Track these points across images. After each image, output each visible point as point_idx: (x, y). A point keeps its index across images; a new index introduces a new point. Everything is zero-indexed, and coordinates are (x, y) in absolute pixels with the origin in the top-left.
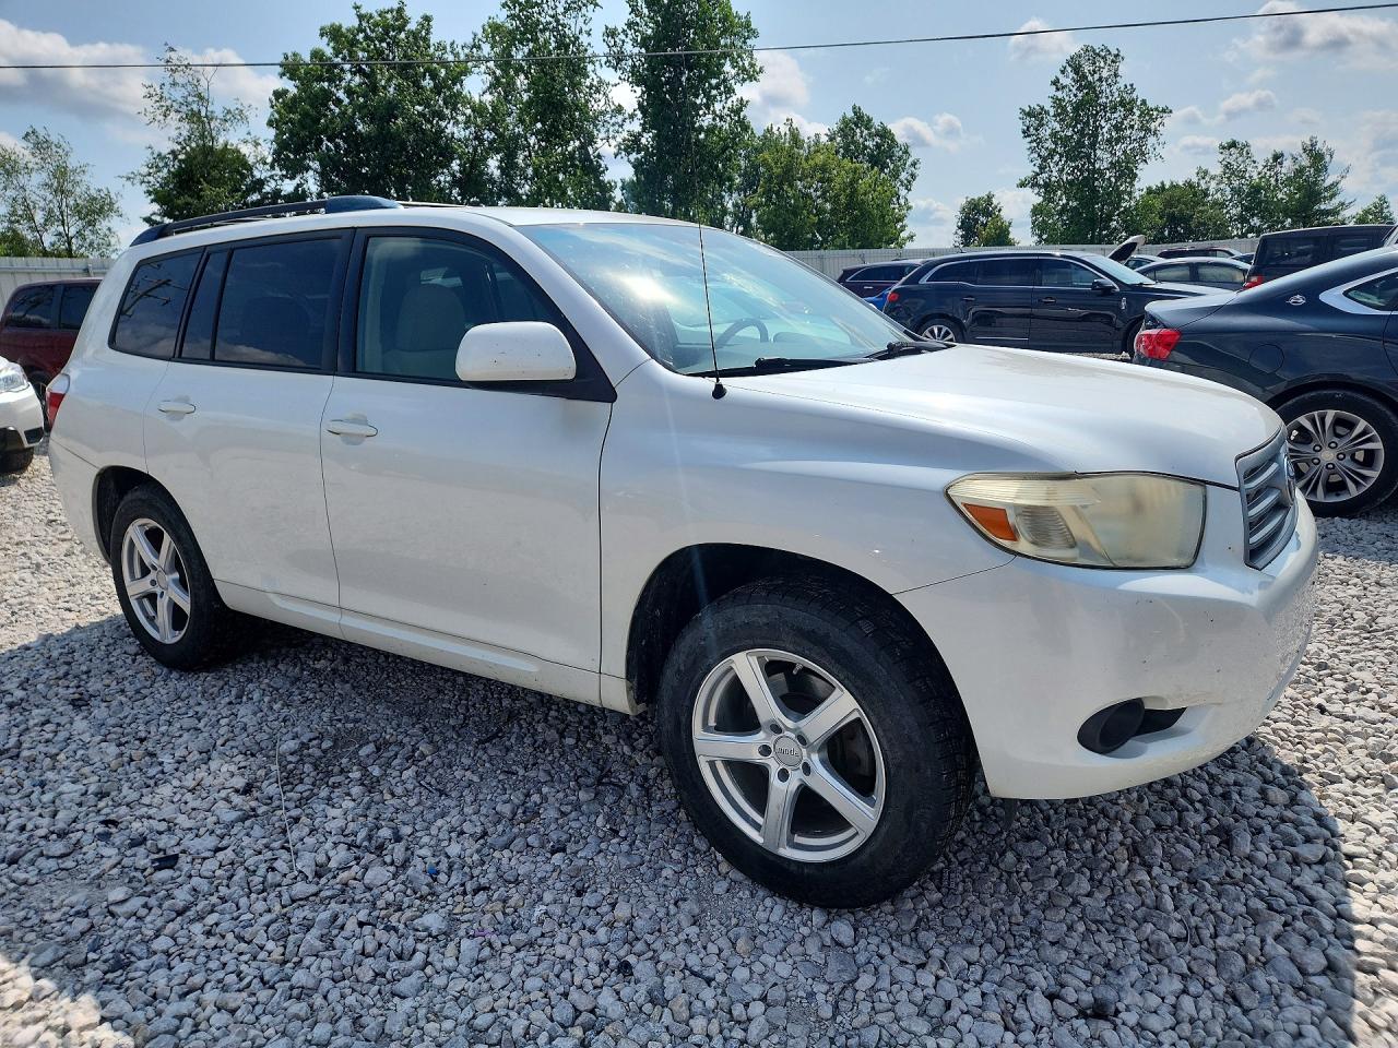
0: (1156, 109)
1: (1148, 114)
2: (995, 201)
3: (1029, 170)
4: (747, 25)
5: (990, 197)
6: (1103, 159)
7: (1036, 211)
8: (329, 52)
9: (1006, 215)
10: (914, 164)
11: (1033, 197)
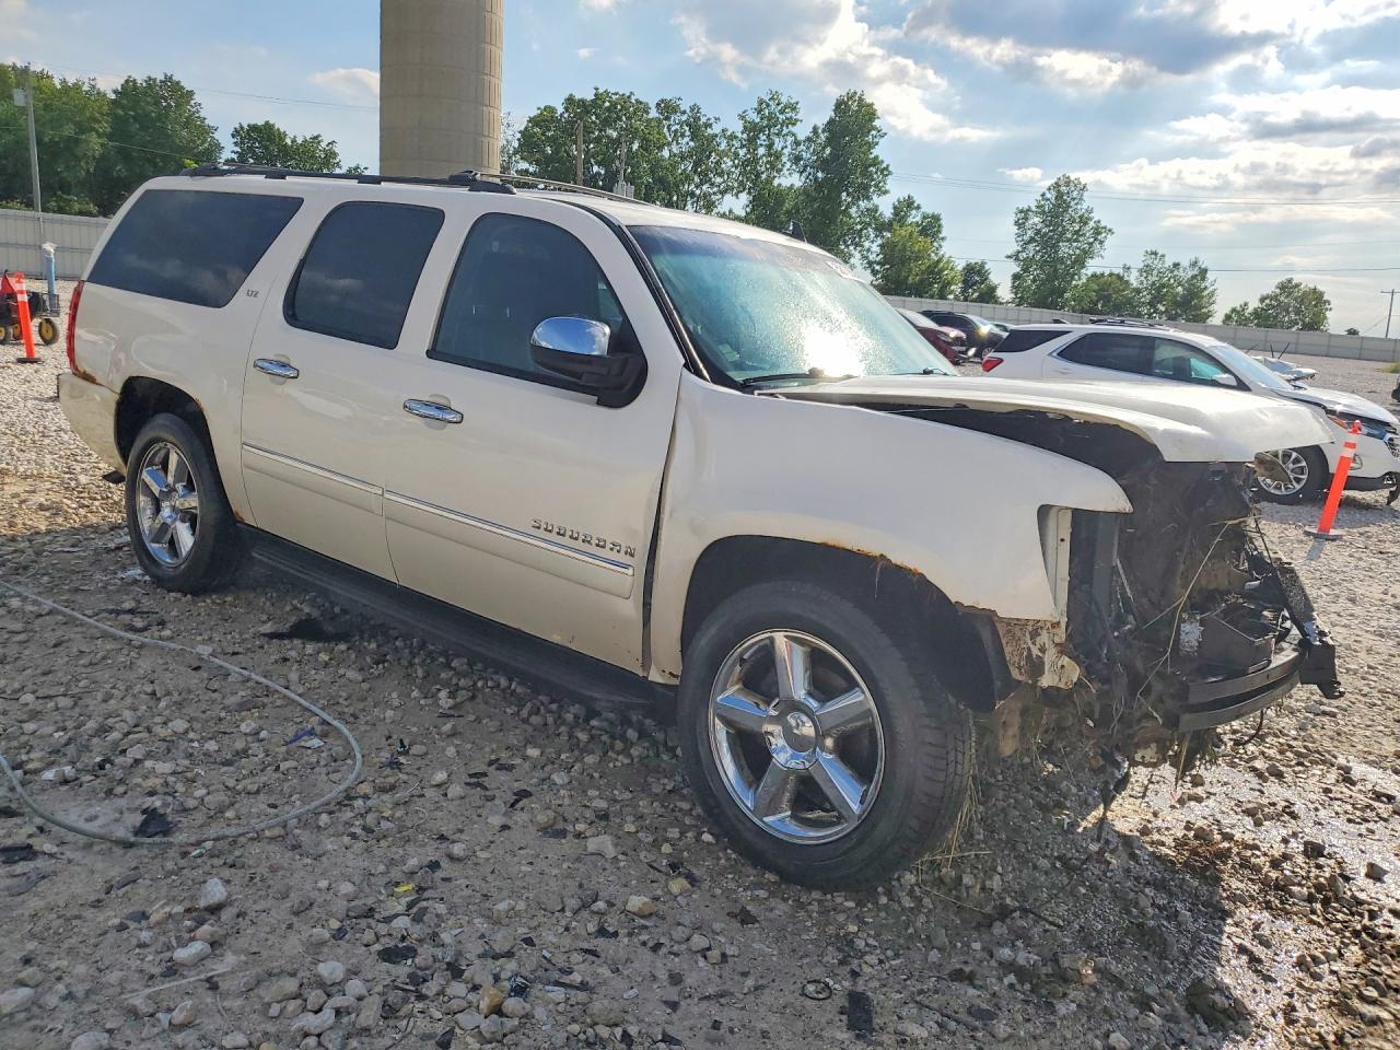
0: (1105, 228)
1: (1097, 231)
2: (987, 267)
3: (1014, 247)
4: (887, 168)
5: (983, 265)
6: (1065, 249)
7: (1016, 277)
8: (560, 110)
9: (994, 278)
10: (943, 239)
11: (1015, 268)
